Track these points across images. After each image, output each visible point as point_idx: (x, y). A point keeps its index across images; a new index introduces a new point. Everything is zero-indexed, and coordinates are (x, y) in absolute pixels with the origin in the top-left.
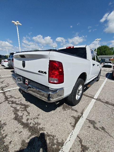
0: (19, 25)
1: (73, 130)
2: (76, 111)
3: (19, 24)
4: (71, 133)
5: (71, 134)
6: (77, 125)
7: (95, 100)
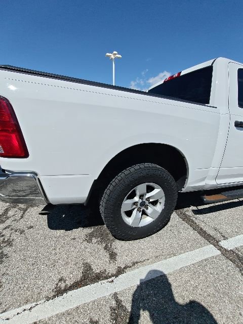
0: (118, 58)
1: (48, 299)
2: (113, 256)
3: (117, 55)
4: (34, 304)
5: (28, 306)
6: (70, 293)
7: (219, 252)
